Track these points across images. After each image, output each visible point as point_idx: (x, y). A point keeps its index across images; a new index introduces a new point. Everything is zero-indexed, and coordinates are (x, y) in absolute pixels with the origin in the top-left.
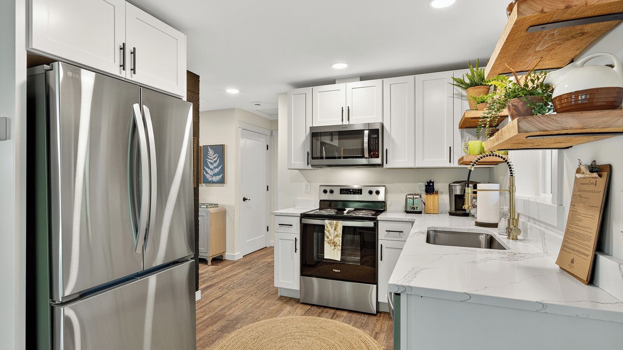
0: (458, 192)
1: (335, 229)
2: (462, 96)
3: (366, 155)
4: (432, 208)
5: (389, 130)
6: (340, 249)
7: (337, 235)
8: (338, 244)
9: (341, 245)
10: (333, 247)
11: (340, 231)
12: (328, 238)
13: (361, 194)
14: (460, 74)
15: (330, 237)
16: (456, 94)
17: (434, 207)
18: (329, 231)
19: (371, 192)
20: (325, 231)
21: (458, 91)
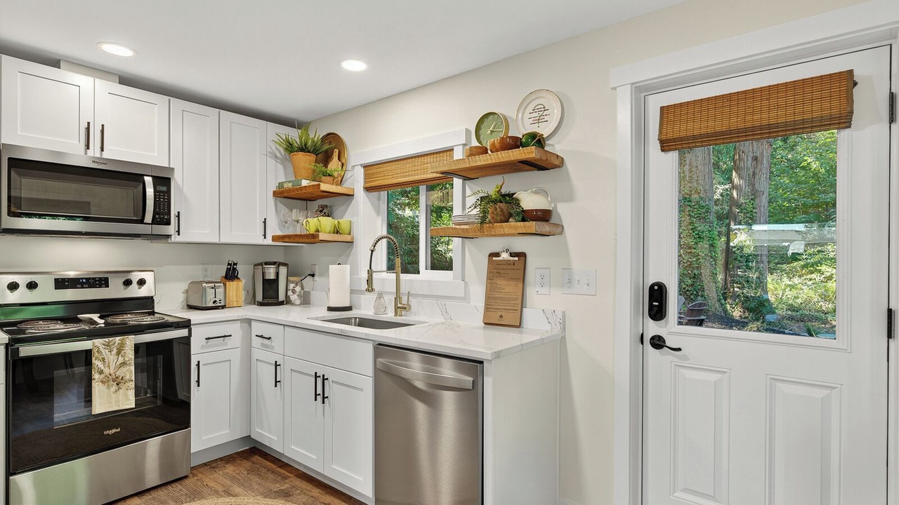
0: (272, 277)
1: (118, 353)
2: (276, 157)
3: (149, 218)
4: (235, 299)
5: (180, 182)
6: (133, 386)
7: (124, 364)
8: (128, 377)
9: (133, 378)
10: (114, 388)
11: (130, 354)
12: (101, 372)
13: (107, 286)
14: (285, 131)
15: (106, 371)
16: (269, 152)
17: (237, 298)
18: (104, 359)
19: (128, 283)
20: (94, 361)
21: (271, 148)
